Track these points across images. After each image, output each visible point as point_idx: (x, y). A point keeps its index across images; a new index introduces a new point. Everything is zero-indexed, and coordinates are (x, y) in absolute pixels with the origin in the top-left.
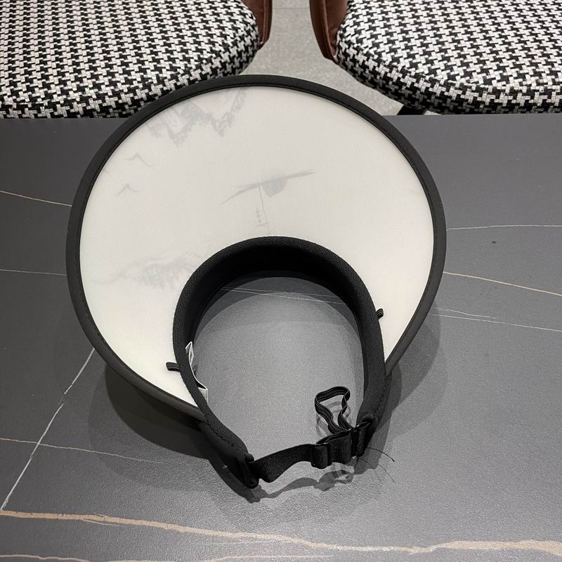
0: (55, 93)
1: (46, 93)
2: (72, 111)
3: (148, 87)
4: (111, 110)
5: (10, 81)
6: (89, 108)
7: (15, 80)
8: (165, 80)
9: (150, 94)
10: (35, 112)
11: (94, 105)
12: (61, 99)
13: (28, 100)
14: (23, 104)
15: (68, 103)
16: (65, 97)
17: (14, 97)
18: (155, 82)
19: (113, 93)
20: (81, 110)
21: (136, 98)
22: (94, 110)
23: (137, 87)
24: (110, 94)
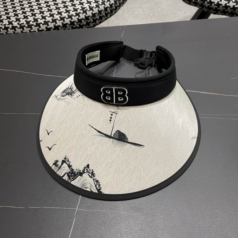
0: (39, 18)
1: (34, 18)
2: (48, 27)
3: (85, 12)
4: (68, 26)
5: (14, 14)
6: (57, 25)
7: (17, 13)
8: (93, 8)
9: (87, 16)
10: (29, 29)
11: (59, 23)
12: (42, 21)
13: (25, 23)
14: (23, 25)
15: (46, 23)
16: (44, 20)
17: (18, 22)
18: (89, 9)
19: (68, 16)
20: (53, 26)
21: (80, 18)
22: (59, 26)
23: (80, 13)
24: (67, 17)
